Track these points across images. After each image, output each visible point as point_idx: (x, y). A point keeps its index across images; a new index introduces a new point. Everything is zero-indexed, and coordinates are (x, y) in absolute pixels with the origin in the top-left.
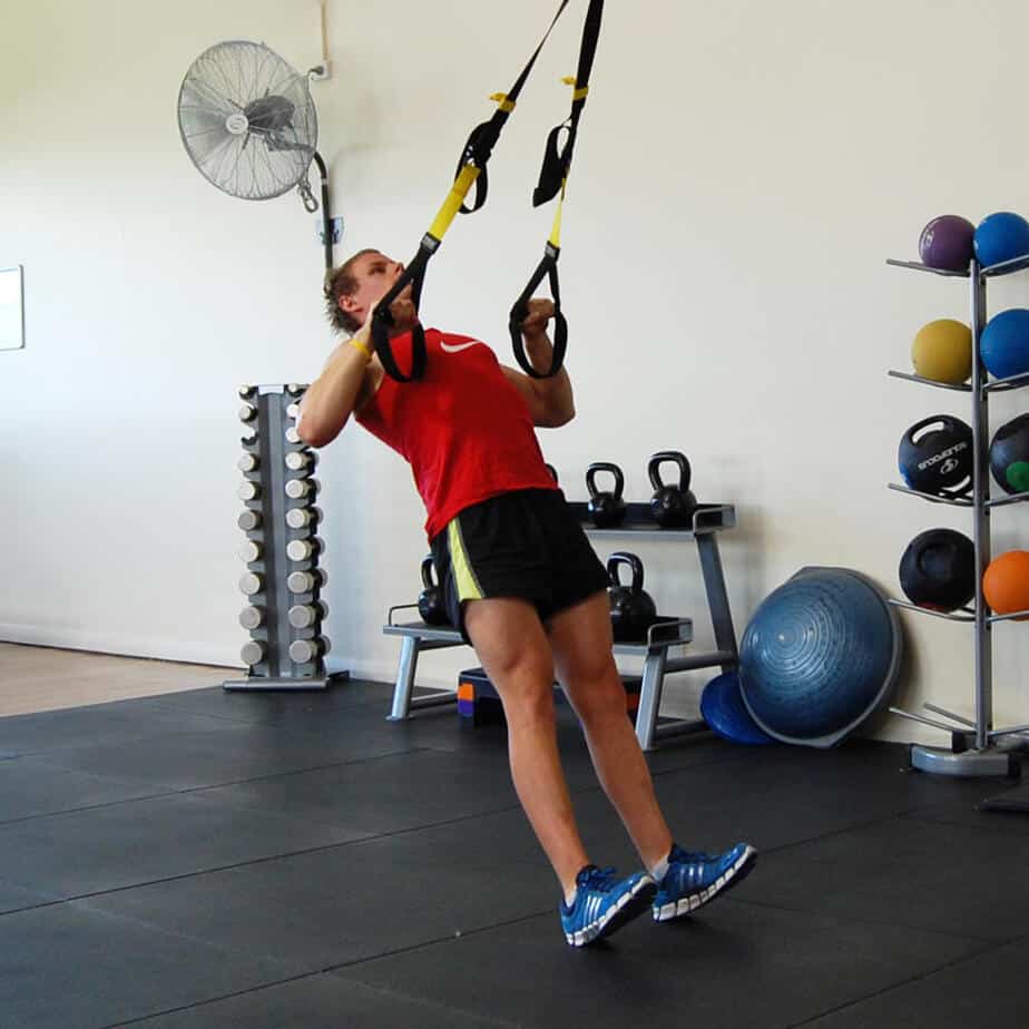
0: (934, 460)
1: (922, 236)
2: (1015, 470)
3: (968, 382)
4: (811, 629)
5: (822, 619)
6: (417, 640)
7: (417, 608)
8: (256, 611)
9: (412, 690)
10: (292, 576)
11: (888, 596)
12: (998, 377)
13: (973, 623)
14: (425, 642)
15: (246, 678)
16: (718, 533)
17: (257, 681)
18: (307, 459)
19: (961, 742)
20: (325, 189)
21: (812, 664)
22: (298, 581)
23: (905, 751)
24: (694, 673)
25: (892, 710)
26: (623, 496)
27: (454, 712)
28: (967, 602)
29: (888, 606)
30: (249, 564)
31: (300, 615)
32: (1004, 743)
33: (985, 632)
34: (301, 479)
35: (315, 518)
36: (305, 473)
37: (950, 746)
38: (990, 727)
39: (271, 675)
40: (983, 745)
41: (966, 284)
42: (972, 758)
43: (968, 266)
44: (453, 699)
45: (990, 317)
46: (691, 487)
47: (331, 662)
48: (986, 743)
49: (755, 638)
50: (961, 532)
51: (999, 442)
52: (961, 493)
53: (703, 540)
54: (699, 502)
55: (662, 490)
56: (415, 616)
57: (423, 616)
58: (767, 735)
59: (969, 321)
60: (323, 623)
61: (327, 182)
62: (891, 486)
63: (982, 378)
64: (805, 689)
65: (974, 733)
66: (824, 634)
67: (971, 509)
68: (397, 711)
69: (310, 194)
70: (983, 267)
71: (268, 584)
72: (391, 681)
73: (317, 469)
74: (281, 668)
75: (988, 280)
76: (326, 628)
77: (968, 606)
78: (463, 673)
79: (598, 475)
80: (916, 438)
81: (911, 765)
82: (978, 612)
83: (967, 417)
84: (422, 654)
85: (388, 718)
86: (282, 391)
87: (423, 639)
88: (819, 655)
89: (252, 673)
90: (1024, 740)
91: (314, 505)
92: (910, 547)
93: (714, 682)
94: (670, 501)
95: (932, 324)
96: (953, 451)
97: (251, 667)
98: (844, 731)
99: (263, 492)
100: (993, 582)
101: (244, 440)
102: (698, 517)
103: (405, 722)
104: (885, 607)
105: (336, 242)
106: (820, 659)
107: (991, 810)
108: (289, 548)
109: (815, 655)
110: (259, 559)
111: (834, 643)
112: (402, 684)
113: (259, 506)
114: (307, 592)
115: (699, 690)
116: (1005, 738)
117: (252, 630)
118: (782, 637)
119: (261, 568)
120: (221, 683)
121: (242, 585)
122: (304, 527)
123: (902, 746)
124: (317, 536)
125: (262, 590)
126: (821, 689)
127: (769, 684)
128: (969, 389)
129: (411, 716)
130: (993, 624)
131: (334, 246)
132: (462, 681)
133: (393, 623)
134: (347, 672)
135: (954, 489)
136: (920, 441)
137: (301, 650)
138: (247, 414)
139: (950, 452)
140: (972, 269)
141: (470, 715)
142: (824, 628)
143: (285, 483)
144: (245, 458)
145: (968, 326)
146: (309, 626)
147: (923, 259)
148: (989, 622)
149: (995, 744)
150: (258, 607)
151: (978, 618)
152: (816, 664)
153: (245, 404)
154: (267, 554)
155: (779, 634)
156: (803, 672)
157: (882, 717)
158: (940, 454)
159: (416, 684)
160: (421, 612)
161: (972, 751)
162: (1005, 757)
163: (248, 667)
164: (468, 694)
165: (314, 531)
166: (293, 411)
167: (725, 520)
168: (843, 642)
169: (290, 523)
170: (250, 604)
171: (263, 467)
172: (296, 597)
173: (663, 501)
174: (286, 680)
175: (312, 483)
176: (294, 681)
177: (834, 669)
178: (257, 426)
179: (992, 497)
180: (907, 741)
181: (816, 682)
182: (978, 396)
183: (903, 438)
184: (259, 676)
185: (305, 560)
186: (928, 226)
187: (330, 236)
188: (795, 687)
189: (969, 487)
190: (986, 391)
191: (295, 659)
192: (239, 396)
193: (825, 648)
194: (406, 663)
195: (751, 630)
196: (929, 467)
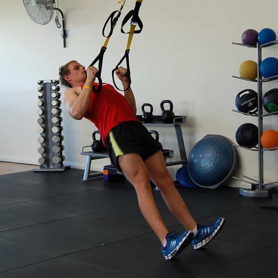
0: (246, 102)
1: (242, 35)
2: (271, 105)
3: (256, 79)
4: (209, 153)
5: (212, 150)
6: (91, 157)
7: (91, 147)
8: (43, 148)
9: (89, 171)
10: (53, 137)
11: (232, 143)
12: (265, 78)
13: (258, 151)
15: (40, 168)
16: (181, 124)
17: (43, 169)
18: (58, 102)
19: (254, 187)
20: (63, 22)
21: (209, 164)
22: (55, 139)
23: (237, 190)
24: (174, 166)
25: (233, 177)
26: (153, 113)
27: (102, 178)
28: (256, 145)
29: (232, 146)
30: (40, 134)
31: (55, 149)
32: (267, 187)
33: (261, 154)
34: (56, 109)
35: (60, 120)
36: (57, 107)
37: (251, 188)
38: (263, 182)
39: (47, 167)
40: (261, 188)
41: (256, 50)
42: (257, 192)
43: (256, 45)
44: (102, 174)
45: (262, 60)
46: (173, 111)
47: (65, 163)
48: (262, 187)
49: (193, 156)
50: (254, 124)
51: (265, 97)
52: (254, 113)
53: (177, 127)
54: (175, 115)
55: (164, 112)
56: (90, 149)
57: (93, 150)
58: (195, 185)
59: (256, 61)
60: (63, 152)
61: (64, 19)
62: (233, 110)
63: (260, 78)
64: (208, 171)
65: (258, 184)
66: (213, 155)
67: (257, 117)
68: (85, 178)
69: (58, 23)
70: (260, 45)
71: (46, 140)
72: (83, 169)
73: (61, 105)
74: (50, 165)
75: (262, 48)
77: (256, 146)
78: (105, 166)
79: (145, 107)
80: (240, 96)
81: (239, 194)
82: (259, 148)
83: (256, 90)
84: (92, 161)
85: (82, 180)
86: (50, 82)
87: (93, 156)
88: (212, 161)
89: (41, 166)
90: (273, 187)
91: (60, 116)
92: (239, 128)
93: (181, 169)
94: (167, 115)
95: (246, 62)
96: (252, 100)
98: (219, 184)
99: (45, 112)
100: (264, 139)
101: (39, 96)
102: (175, 120)
103: (87, 181)
105: (66, 37)
106: (212, 162)
107: (263, 208)
108: (52, 129)
109: (210, 161)
110: (43, 132)
111: (216, 158)
112: (87, 169)
113: (43, 116)
114: (58, 142)
115: (176, 171)
116: (267, 186)
117: (41, 154)
118: (200, 156)
119: (44, 135)
120: (32, 170)
121: (39, 140)
122: (57, 123)
123: (237, 188)
124: (61, 125)
125: (44, 141)
126: (212, 171)
127: (197, 170)
128: (256, 81)
129: (89, 179)
130: (264, 152)
131: (66, 38)
132: (104, 169)
133: (84, 152)
134: (70, 166)
135: (252, 111)
136: (242, 97)
137: (56, 160)
138: (40, 89)
139: (251, 100)
141: (107, 179)
142: (213, 153)
143: (51, 110)
144: (39, 102)
145: (256, 62)
146: (58, 153)
147: (243, 42)
148: (263, 151)
149: (264, 188)
150: (44, 147)
151: (259, 150)
152: (211, 164)
153: (39, 86)
154: (46, 131)
155: (200, 154)
156: (207, 166)
157: (231, 180)
158: (248, 101)
159: (91, 170)
160: (92, 148)
161: (257, 190)
162: (267, 192)
163: (40, 165)
164: (106, 173)
165: (60, 124)
166: (54, 88)
167: (183, 120)
168: (219, 157)
169: (53, 122)
170: (41, 146)
171: (45, 105)
172: (55, 144)
173: (165, 115)
174: (52, 169)
175: (59, 109)
176: (54, 169)
177: (216, 165)
178: (43, 92)
179: (263, 114)
180: (238, 187)
181: (211, 169)
182: (259, 83)
183: (237, 95)
184: (43, 167)
185: (57, 132)
186: (244, 32)
187: (65, 35)
188: (204, 171)
189: (257, 111)
190: (261, 82)
191: (54, 162)
192: (37, 83)
193: (213, 159)
194: (88, 164)
195: (191, 154)
196: (244, 105)
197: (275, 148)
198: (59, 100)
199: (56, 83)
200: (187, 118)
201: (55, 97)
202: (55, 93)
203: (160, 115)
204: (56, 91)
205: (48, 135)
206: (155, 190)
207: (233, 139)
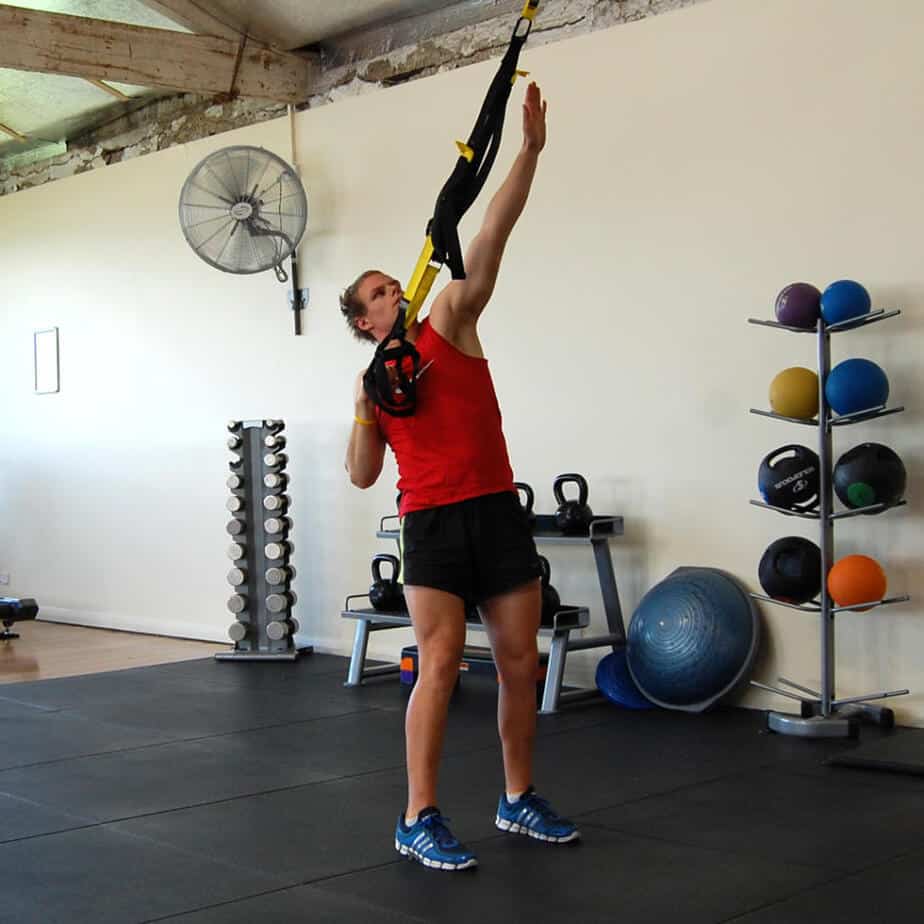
0: (788, 481)
1: (778, 300)
2: (855, 489)
3: (816, 418)
4: (687, 617)
5: (694, 609)
6: (368, 622)
7: (368, 598)
8: (241, 599)
9: (364, 662)
10: (269, 571)
11: (749, 590)
12: (841, 415)
13: (819, 614)
14: (374, 624)
15: (233, 651)
16: (610, 539)
17: (244, 654)
18: (280, 479)
19: (808, 710)
20: (295, 267)
21: (686, 646)
22: (273, 575)
23: (762, 717)
24: (590, 652)
25: (752, 682)
26: (534, 509)
27: (398, 681)
28: (815, 595)
29: (749, 599)
30: (235, 561)
31: (274, 602)
32: (844, 711)
33: (829, 619)
34: (276, 495)
35: (287, 525)
36: (279, 490)
37: (799, 712)
38: (833, 698)
39: (252, 649)
40: (827, 712)
41: (814, 339)
42: (817, 723)
43: (815, 325)
44: (396, 670)
45: (833, 366)
46: (588, 502)
47: (299, 640)
48: (830, 711)
49: (640, 624)
50: (809, 539)
51: (841, 467)
52: (810, 508)
53: (600, 547)
54: (595, 514)
55: (565, 505)
56: (367, 604)
57: (373, 604)
58: (647, 701)
59: (816, 368)
60: (293, 608)
62: (752, 502)
63: (827, 414)
64: (682, 664)
65: (820, 702)
66: (697, 621)
67: (818, 521)
68: (352, 678)
69: (281, 268)
70: (827, 325)
71: (250, 577)
72: (347, 655)
73: (288, 487)
74: (260, 643)
75: (832, 335)
76: (295, 612)
77: (815, 599)
78: (405, 649)
80: (773, 463)
81: (768, 728)
82: (823, 604)
83: (816, 447)
84: (372, 634)
85: (345, 684)
86: (261, 425)
87: (373, 621)
88: (692, 638)
89: (237, 647)
90: (860, 709)
91: (286, 515)
92: (768, 551)
93: (608, 658)
94: (572, 512)
95: (789, 371)
96: (804, 474)
97: (237, 643)
99: (246, 505)
100: (836, 580)
101: (231, 464)
102: (595, 526)
103: (359, 688)
104: (746, 600)
105: (303, 308)
106: (692, 642)
107: (835, 765)
108: (266, 548)
109: (689, 637)
110: (243, 557)
111: (705, 628)
112: (357, 655)
113: (243, 516)
114: (280, 584)
115: (594, 665)
116: (845, 707)
117: (237, 614)
118: (662, 623)
119: (244, 564)
120: (213, 655)
121: (230, 578)
122: (278, 533)
123: (763, 711)
124: (289, 539)
125: (245, 582)
126: (694, 665)
127: (652, 662)
128: (816, 423)
129: (364, 682)
130: (836, 614)
131: (301, 311)
132: (404, 656)
133: (349, 609)
134: (311, 648)
135: (803, 505)
136: (777, 464)
137: (275, 629)
138: (234, 444)
139: (801, 474)
140: (818, 327)
142: (696, 615)
143: (263, 499)
144: (232, 477)
145: (816, 372)
146: (282, 611)
147: (779, 318)
148: (833, 612)
149: (836, 711)
150: (242, 595)
151: (823, 608)
152: (690, 645)
153: (232, 436)
154: (249, 555)
155: (660, 620)
156: (679, 652)
157: (744, 688)
158: (793, 476)
159: (367, 657)
160: (371, 600)
161: (817, 717)
162: (846, 722)
163: (234, 642)
164: (408, 665)
165: (286, 536)
166: (270, 441)
167: (616, 527)
168: (712, 628)
169: (267, 529)
170: (236, 593)
171: (246, 485)
172: (271, 587)
173: (566, 513)
174: (264, 653)
175: (284, 498)
176: (270, 653)
177: (705, 649)
178: (241, 453)
179: (835, 511)
180: (764, 709)
181: (690, 659)
182: (823, 429)
183: (763, 463)
184: (242, 649)
185: (279, 558)
186: (782, 292)
187: (299, 303)
188: (673, 664)
189: (816, 503)
190: (830, 426)
191: (270, 637)
192: (227, 430)
193: (697, 632)
194: (359, 641)
195: (637, 617)
196: (783, 487)
197: (865, 604)
198: (283, 472)
199: (277, 429)
200: (625, 522)
201: (275, 466)
202: (274, 453)
203: (554, 513)
204: (275, 450)
205: (254, 566)
207: (751, 578)
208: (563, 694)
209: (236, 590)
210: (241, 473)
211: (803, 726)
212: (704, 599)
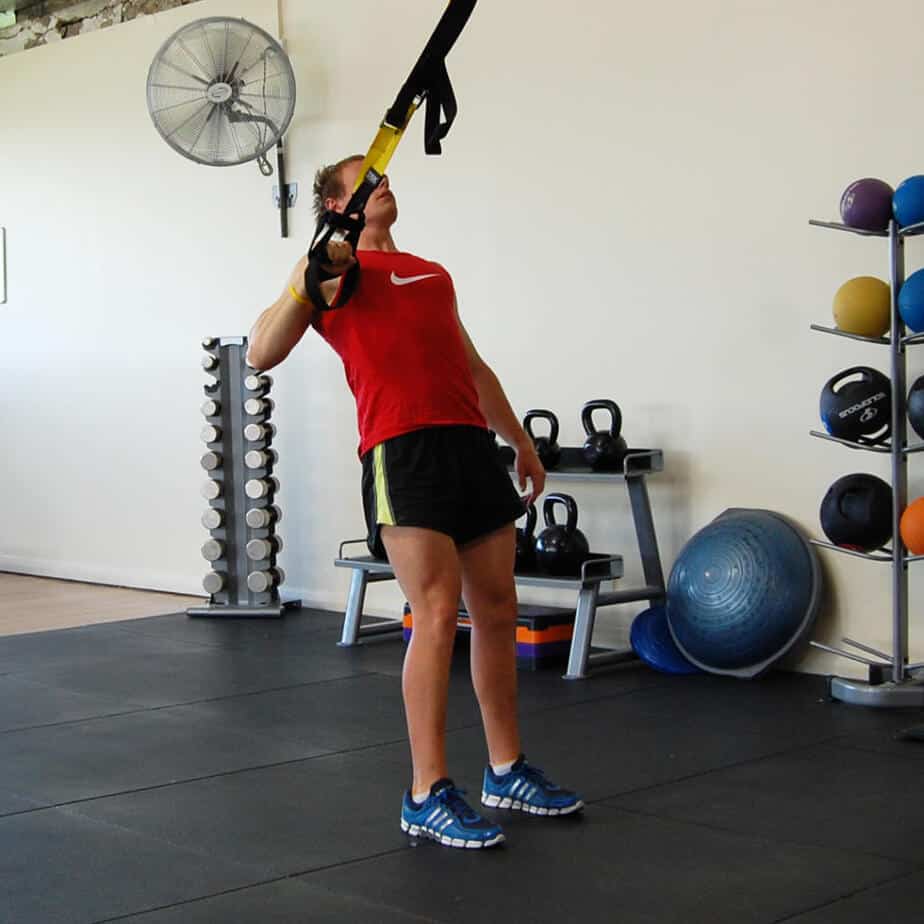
0: (854, 409)
1: (843, 198)
3: (887, 335)
4: (736, 567)
5: (745, 558)
6: (366, 572)
7: (365, 543)
8: (218, 545)
9: (361, 618)
10: (250, 512)
11: (809, 536)
12: (916, 331)
13: (891, 563)
14: (372, 574)
15: (208, 606)
16: (647, 476)
17: (217, 608)
18: (264, 405)
19: (877, 675)
20: (280, 157)
21: (736, 600)
22: (255, 517)
23: (824, 683)
24: (622, 607)
25: (813, 643)
26: (558, 441)
27: (400, 640)
28: (884, 544)
29: (809, 546)
30: (211, 501)
31: (257, 548)
32: (919, 676)
33: (902, 570)
34: (259, 424)
35: (271, 459)
36: (262, 418)
37: (867, 678)
38: (906, 661)
39: (230, 601)
40: (899, 678)
41: (886, 243)
42: (889, 690)
43: (887, 227)
44: (398, 627)
45: (907, 275)
46: (622, 433)
47: (285, 592)
48: (903, 677)
49: (682, 574)
50: (879, 476)
51: (918, 393)
52: (879, 440)
53: (636, 484)
54: (629, 447)
55: (594, 436)
56: (364, 550)
58: (690, 664)
59: (888, 278)
60: (278, 556)
61: (282, 150)
62: (813, 433)
63: (900, 331)
64: (729, 623)
65: (891, 667)
66: (748, 572)
67: (889, 455)
68: (347, 638)
69: (265, 160)
70: (901, 228)
71: (228, 519)
72: (340, 610)
73: (273, 413)
74: (240, 596)
75: (907, 239)
76: (281, 560)
77: (886, 547)
79: (534, 421)
80: (837, 388)
81: (830, 695)
82: (895, 552)
83: (886, 369)
84: (370, 585)
85: (339, 644)
86: (242, 343)
87: (371, 571)
88: (743, 591)
89: (212, 602)
91: (270, 448)
93: (645, 615)
94: (602, 446)
95: (853, 280)
96: (873, 401)
97: (212, 595)
98: (767, 663)
99: (223, 435)
100: (911, 524)
101: (206, 387)
102: (632, 462)
103: (355, 648)
104: (805, 547)
105: (290, 206)
106: (743, 595)
107: (909, 739)
108: (247, 486)
109: (740, 589)
110: (219, 496)
111: (758, 580)
112: (352, 613)
113: (220, 448)
114: (263, 528)
115: (630, 622)
116: (920, 672)
117: (213, 562)
118: (707, 574)
119: (222, 504)
120: (185, 610)
121: (204, 519)
122: (261, 468)
123: (825, 677)
124: (273, 475)
125: (223, 524)
126: (744, 623)
127: (695, 618)
128: (887, 342)
129: (360, 642)
130: (910, 564)
131: (289, 210)
133: (344, 556)
134: (299, 602)
135: (872, 436)
136: (842, 389)
137: (258, 580)
138: (210, 363)
139: (869, 401)
140: (890, 229)
142: (747, 565)
143: (243, 428)
144: (207, 403)
145: (887, 282)
146: (265, 559)
147: (845, 219)
148: (906, 562)
149: (910, 677)
150: (219, 541)
151: (895, 559)
152: (740, 599)
153: (208, 354)
154: (227, 492)
155: (705, 571)
156: (727, 607)
157: (803, 650)
158: (860, 403)
159: (364, 613)
160: (369, 547)
161: (888, 683)
162: (920, 690)
163: (209, 595)
165: (270, 471)
167: (654, 464)
168: (766, 579)
169: (250, 465)
170: (211, 538)
171: (223, 411)
172: (253, 531)
173: (596, 445)
174: (244, 608)
175: (268, 427)
176: (250, 608)
177: (758, 604)
178: (219, 375)
179: (909, 444)
180: (828, 674)
181: (740, 616)
182: (896, 348)
183: (825, 388)
184: (219, 603)
185: (261, 497)
186: (848, 189)
187: (285, 200)
188: (720, 621)
189: (887, 434)
190: (904, 344)
191: (252, 589)
192: (202, 347)
193: (748, 585)
194: (355, 593)
195: (678, 567)
196: (849, 416)
198: (267, 396)
200: (665, 456)
201: (257, 390)
202: (257, 375)
203: (581, 446)
205: (233, 505)
206: (564, 677)
207: (811, 522)
208: (591, 657)
209: (212, 534)
210: (219, 398)
211: (870, 694)
212: (756, 545)
